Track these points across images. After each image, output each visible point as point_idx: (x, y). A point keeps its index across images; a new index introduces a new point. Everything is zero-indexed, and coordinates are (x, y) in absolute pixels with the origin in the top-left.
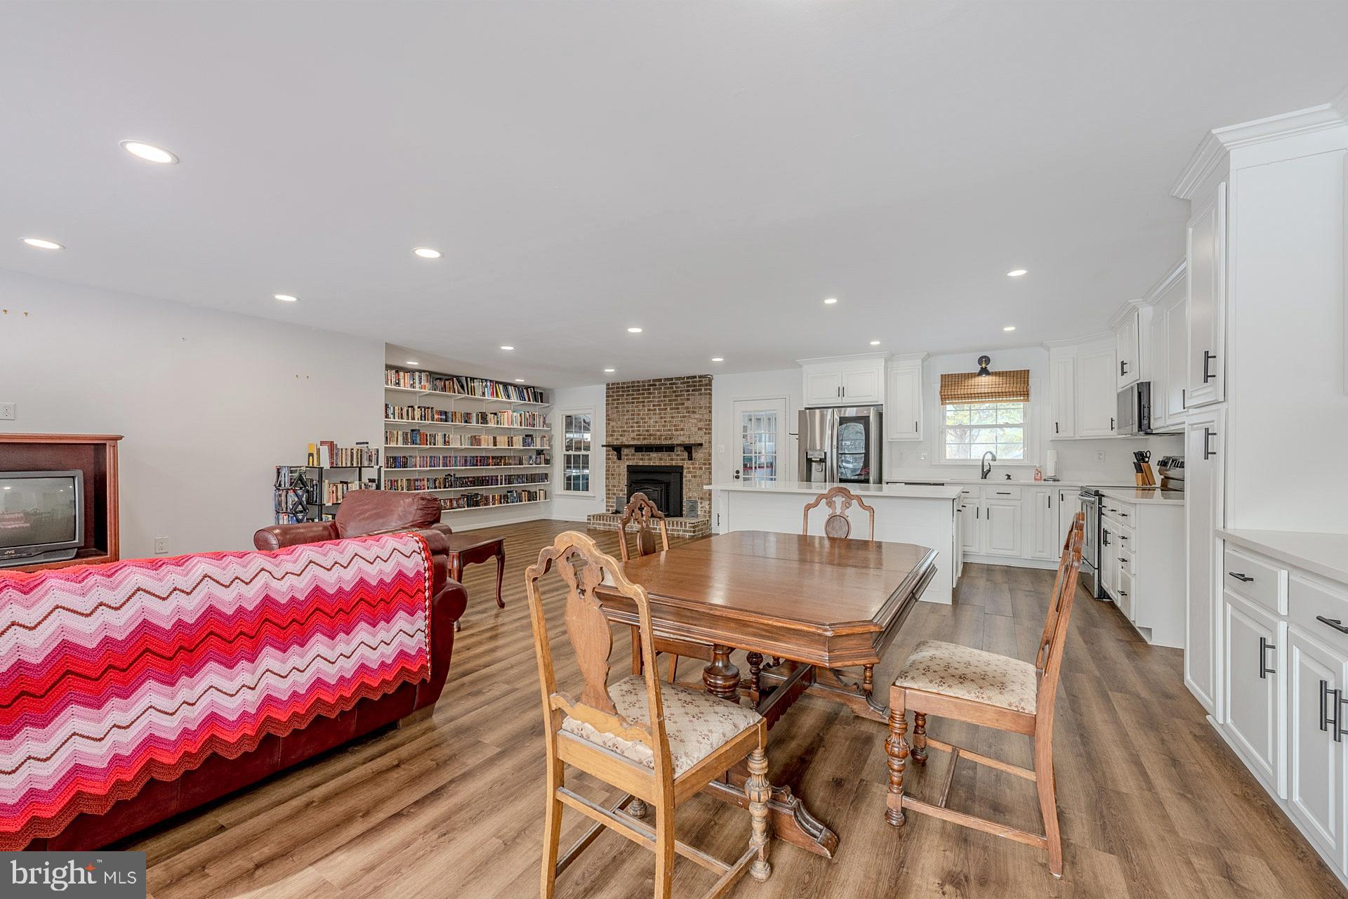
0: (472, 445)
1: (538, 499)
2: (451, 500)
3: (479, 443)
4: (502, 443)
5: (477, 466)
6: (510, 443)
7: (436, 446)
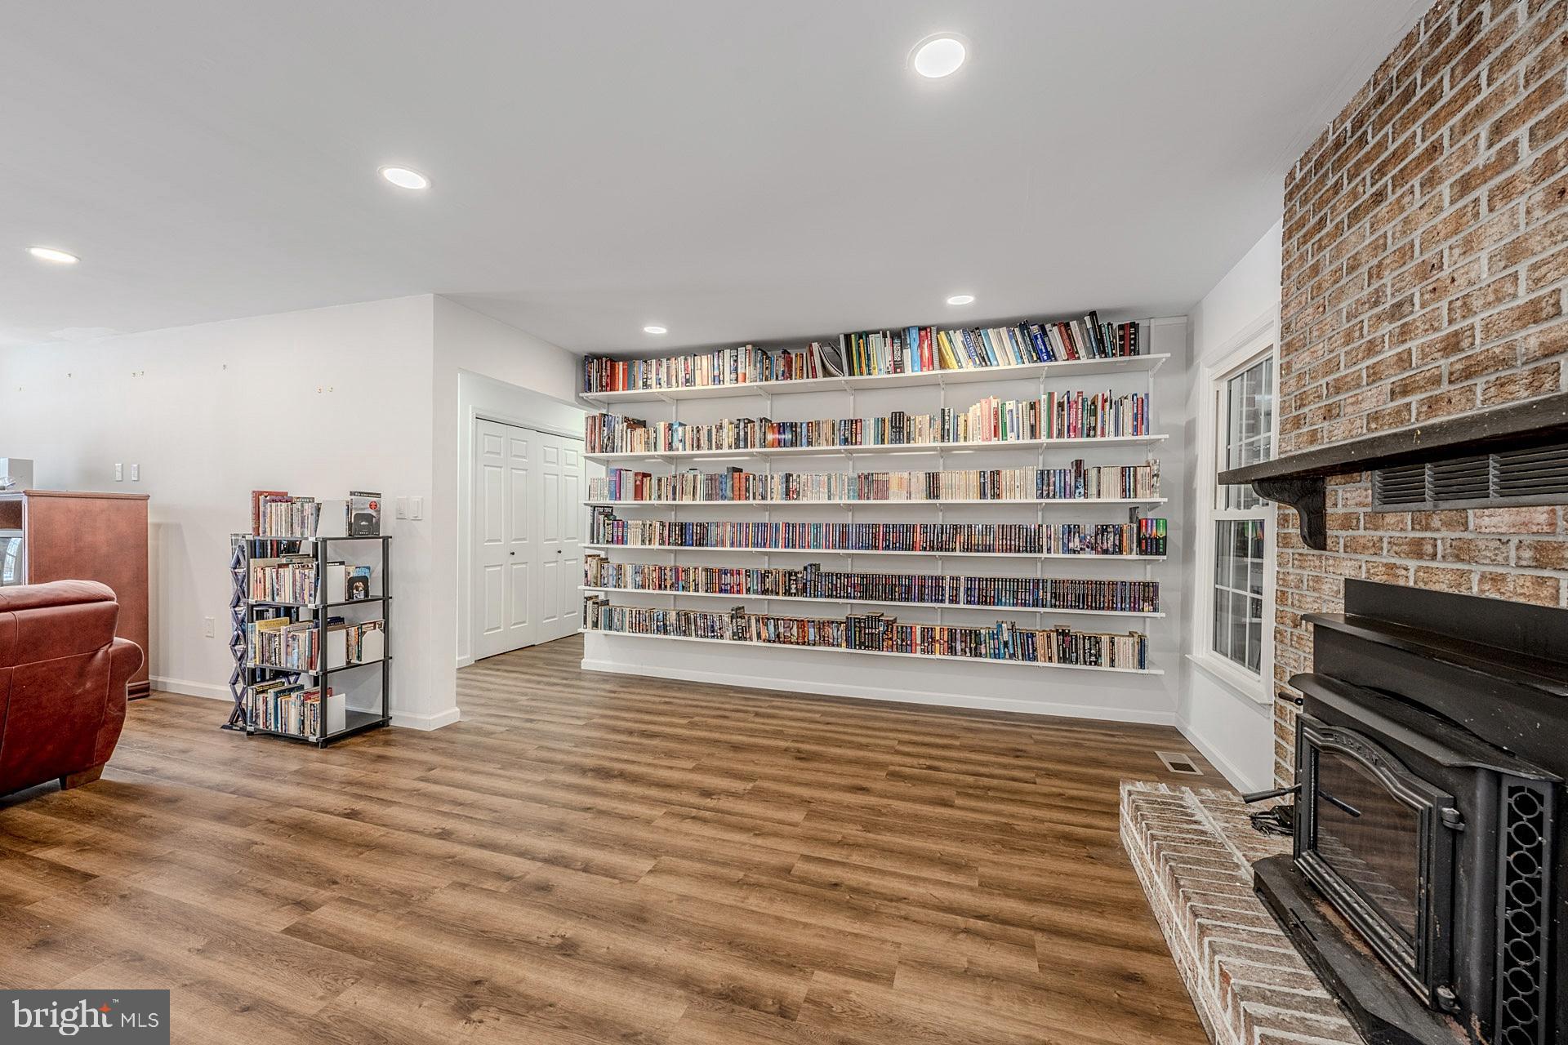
0: (860, 497)
1: (1105, 659)
2: (802, 624)
3: (882, 490)
4: (960, 489)
5: (876, 548)
6: (991, 484)
7: (769, 502)
